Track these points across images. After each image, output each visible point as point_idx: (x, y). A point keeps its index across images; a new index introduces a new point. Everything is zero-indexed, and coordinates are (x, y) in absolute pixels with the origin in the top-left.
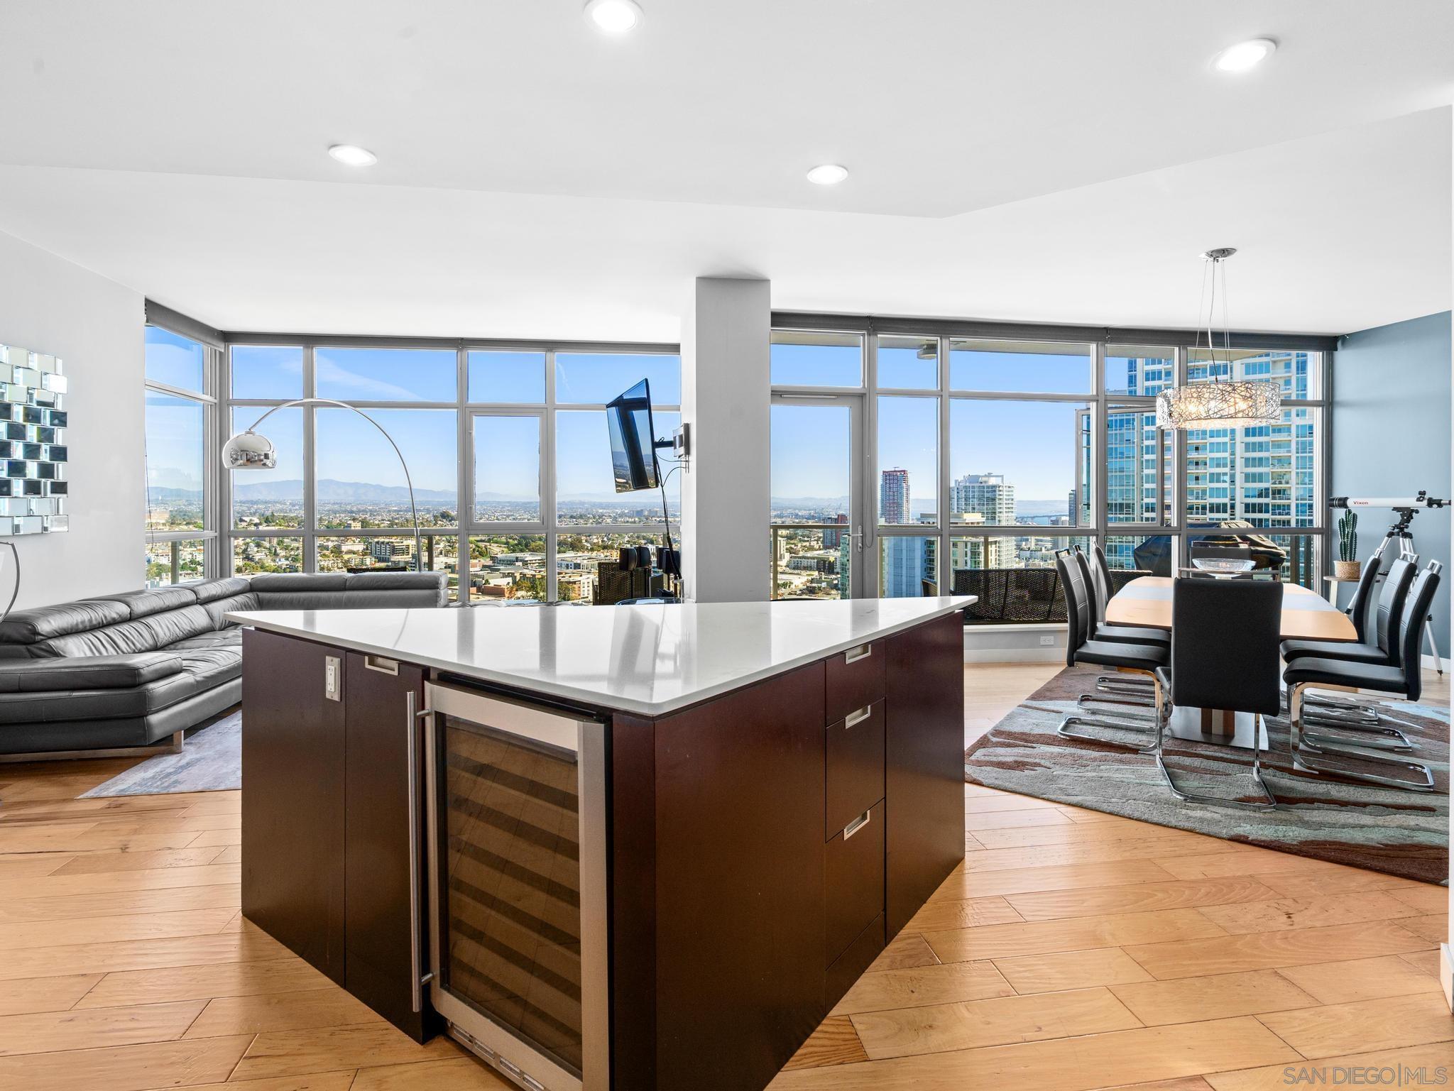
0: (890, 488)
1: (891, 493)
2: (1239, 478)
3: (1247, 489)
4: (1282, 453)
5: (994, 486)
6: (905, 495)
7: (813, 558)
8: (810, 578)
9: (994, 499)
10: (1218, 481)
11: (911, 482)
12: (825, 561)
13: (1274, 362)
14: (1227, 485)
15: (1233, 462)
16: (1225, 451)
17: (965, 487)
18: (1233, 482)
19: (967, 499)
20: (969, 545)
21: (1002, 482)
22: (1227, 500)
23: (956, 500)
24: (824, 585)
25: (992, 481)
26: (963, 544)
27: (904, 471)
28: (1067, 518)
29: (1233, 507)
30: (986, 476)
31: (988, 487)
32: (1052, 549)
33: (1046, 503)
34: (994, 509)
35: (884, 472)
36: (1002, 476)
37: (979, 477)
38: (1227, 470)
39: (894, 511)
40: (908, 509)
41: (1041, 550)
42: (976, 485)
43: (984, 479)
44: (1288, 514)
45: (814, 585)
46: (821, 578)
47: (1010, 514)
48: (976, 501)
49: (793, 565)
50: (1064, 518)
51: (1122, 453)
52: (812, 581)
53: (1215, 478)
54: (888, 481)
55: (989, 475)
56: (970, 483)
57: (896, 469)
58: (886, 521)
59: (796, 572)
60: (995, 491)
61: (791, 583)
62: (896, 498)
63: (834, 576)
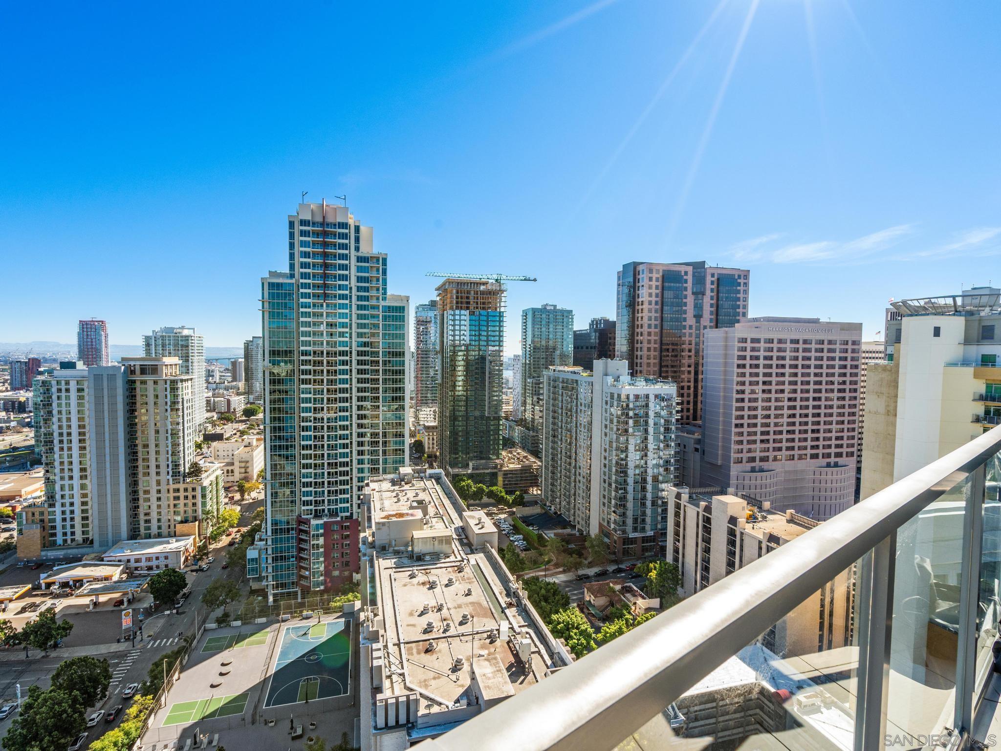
0: (87, 335)
1: (89, 340)
2: (354, 335)
3: (358, 342)
4: (375, 321)
5: (188, 336)
6: (103, 341)
9: (187, 346)
10: (343, 337)
11: (109, 331)
13: (371, 267)
14: (348, 339)
15: (351, 325)
16: (347, 318)
17: (162, 336)
18: (351, 337)
19: (163, 345)
20: (168, 382)
21: (194, 333)
22: (348, 349)
23: (153, 346)
24: (13, 424)
25: (186, 332)
26: (163, 382)
27: (102, 322)
28: (243, 360)
29: (351, 353)
30: (179, 328)
31: (182, 337)
32: (232, 381)
33: (226, 349)
34: (188, 353)
35: (80, 321)
36: (193, 329)
37: (174, 328)
38: (348, 330)
39: (92, 355)
40: (107, 353)
41: (224, 383)
42: (171, 335)
43: (178, 330)
44: (378, 357)
46: (9, 418)
47: (201, 357)
48: (172, 347)
50: (240, 360)
51: (286, 316)
53: (342, 335)
54: (85, 330)
55: (183, 328)
56: (166, 333)
57: (94, 320)
58: (84, 364)
60: (188, 340)
62: (94, 343)
63: (25, 415)
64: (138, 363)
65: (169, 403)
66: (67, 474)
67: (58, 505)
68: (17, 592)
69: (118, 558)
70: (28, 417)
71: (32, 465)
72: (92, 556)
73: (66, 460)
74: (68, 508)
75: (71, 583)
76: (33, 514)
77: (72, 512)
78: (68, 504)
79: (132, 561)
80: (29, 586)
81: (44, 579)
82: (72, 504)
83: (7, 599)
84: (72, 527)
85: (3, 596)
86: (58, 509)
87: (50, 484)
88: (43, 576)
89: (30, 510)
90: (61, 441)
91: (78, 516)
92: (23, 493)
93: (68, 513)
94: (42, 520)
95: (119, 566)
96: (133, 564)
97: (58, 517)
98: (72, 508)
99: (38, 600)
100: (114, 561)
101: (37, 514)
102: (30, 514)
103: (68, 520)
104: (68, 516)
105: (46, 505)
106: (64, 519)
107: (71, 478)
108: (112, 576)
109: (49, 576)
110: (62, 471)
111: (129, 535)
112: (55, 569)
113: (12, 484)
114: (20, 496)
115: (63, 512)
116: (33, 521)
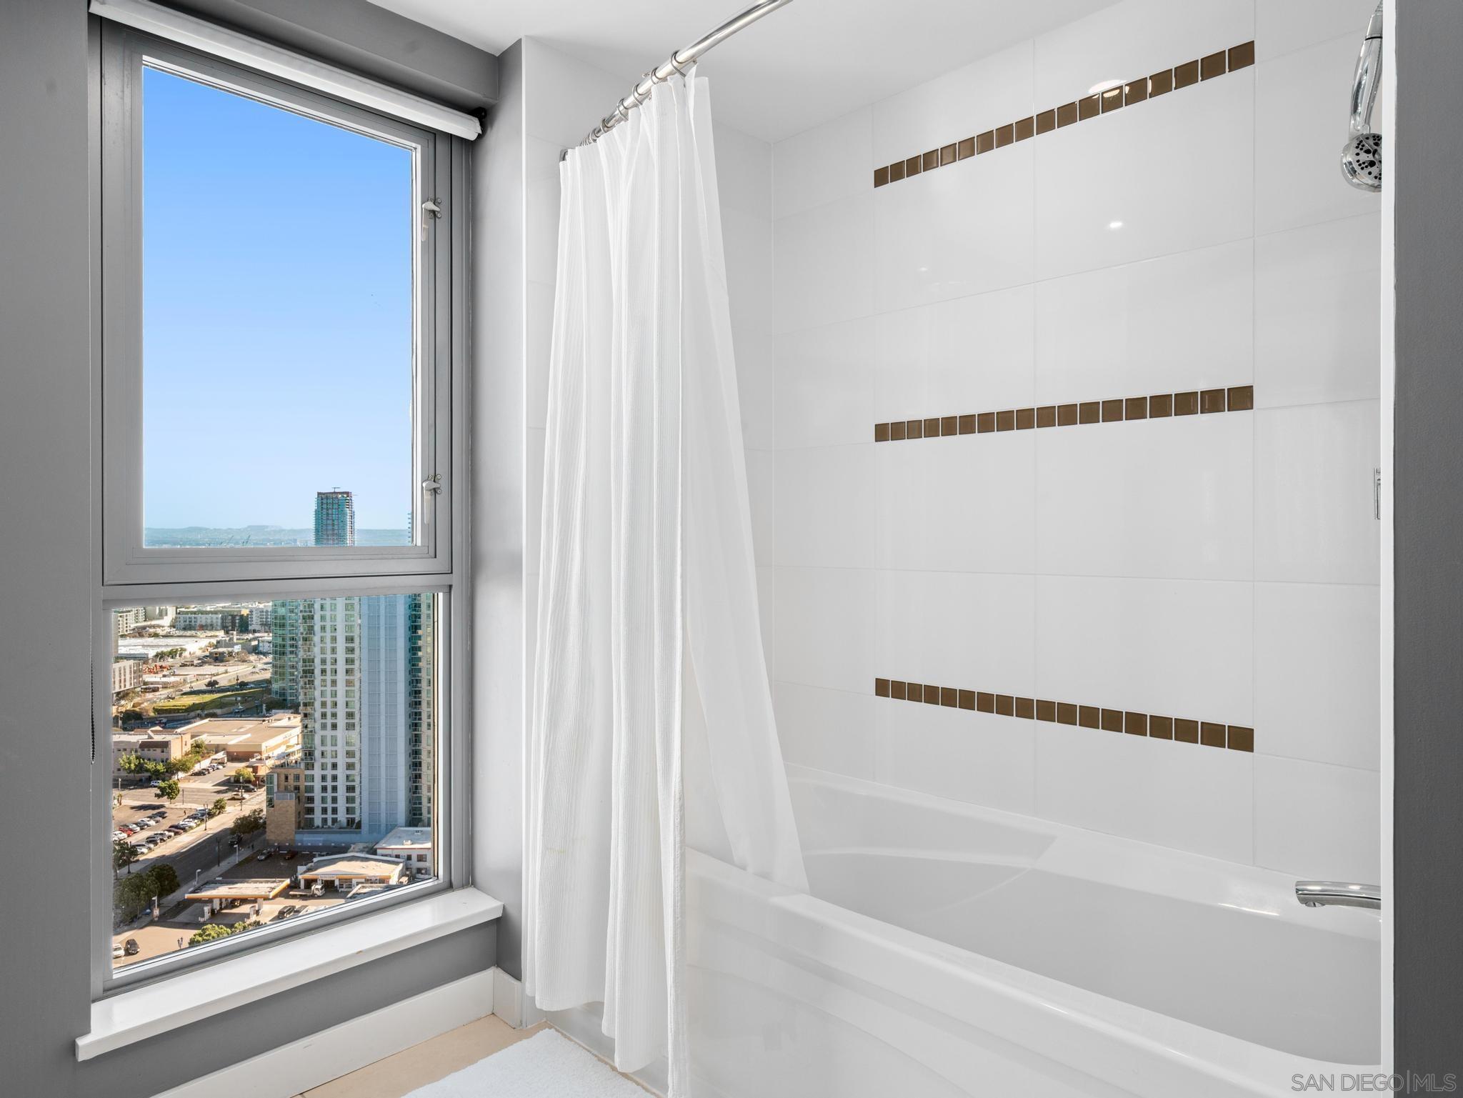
66: (329, 721)
67: (317, 766)
68: (273, 889)
69: (396, 853)
70: (255, 639)
71: (268, 710)
72: (361, 846)
73: (329, 700)
74: (329, 772)
75: (337, 883)
76: (287, 778)
77: (335, 778)
78: (329, 766)
79: (414, 858)
80: (287, 881)
81: (302, 874)
82: (334, 766)
83: (260, 897)
84: (334, 800)
85: (256, 893)
86: (317, 772)
87: (308, 733)
88: (301, 869)
89: (283, 771)
90: (323, 672)
91: (342, 784)
92: (263, 748)
93: (329, 778)
94: (297, 788)
95: (397, 863)
96: (415, 864)
97: (317, 785)
98: (334, 772)
99: (297, 903)
100: (390, 856)
101: (291, 778)
102: (283, 778)
103: (329, 789)
104: (329, 784)
105: (303, 766)
106: (324, 789)
107: (334, 726)
108: (389, 878)
109: (309, 870)
110: (324, 715)
111: (407, 818)
112: (315, 860)
113: (249, 735)
114: (260, 753)
115: (324, 778)
116: (286, 788)
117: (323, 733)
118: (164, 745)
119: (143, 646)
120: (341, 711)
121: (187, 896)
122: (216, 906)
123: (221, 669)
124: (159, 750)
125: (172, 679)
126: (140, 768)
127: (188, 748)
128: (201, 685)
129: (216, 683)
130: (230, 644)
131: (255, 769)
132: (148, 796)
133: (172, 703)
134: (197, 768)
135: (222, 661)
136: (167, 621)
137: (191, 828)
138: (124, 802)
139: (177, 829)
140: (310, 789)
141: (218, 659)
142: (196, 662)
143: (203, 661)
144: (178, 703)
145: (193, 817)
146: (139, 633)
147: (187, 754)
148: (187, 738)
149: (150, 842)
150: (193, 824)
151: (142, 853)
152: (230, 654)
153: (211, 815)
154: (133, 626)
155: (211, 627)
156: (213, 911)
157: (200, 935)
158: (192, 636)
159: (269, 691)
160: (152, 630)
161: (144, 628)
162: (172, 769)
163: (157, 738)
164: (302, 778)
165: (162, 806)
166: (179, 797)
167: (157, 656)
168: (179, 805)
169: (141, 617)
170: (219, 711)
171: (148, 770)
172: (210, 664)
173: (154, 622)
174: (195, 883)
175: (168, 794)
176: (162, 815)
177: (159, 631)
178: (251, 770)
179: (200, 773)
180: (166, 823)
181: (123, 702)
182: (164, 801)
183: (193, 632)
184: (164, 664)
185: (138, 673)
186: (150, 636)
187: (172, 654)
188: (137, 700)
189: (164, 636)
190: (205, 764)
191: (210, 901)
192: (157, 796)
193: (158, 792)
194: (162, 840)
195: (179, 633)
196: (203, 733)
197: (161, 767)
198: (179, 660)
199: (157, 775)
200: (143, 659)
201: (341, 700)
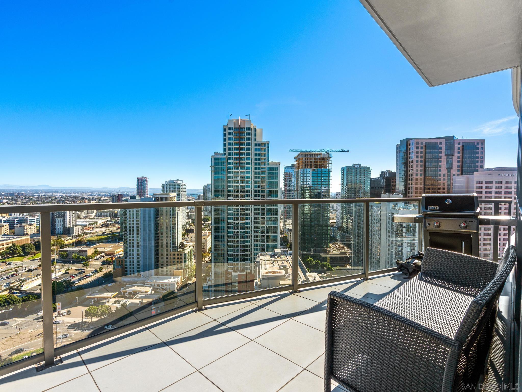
1: (141, 186)
2: (253, 182)
3: (255, 186)
4: (263, 175)
5: (180, 184)
6: (146, 187)
7: (107, 212)
8: (106, 220)
9: (180, 188)
11: (149, 182)
12: (113, 213)
13: (262, 148)
14: (250, 184)
15: (252, 177)
16: (250, 174)
17: (169, 184)
19: (170, 188)
21: (182, 182)
22: (250, 189)
23: (166, 188)
24: (112, 222)
25: (179, 182)
27: (146, 178)
28: (203, 195)
29: (252, 191)
30: (176, 180)
31: (177, 184)
33: (196, 190)
34: (180, 192)
35: (138, 178)
36: (182, 180)
37: (174, 180)
38: (250, 180)
39: (142, 193)
40: (148, 192)
42: (173, 183)
44: (265, 193)
45: (108, 223)
46: (111, 220)
47: (185, 194)
48: (173, 189)
49: (98, 215)
51: (222, 174)
52: (107, 221)
53: (247, 182)
54: (139, 182)
55: (178, 180)
56: (171, 182)
57: (143, 177)
58: (139, 196)
59: (99, 218)
60: (180, 186)
61: (97, 223)
62: (143, 188)
63: (117, 219)
64: (160, 196)
65: (172, 215)
66: (132, 245)
67: (128, 258)
68: (113, 295)
69: (150, 284)
70: (118, 220)
71: (119, 241)
72: (141, 282)
73: (132, 239)
74: (132, 260)
75: (132, 293)
76: (119, 261)
77: (133, 262)
78: (132, 258)
79: (156, 285)
80: (117, 292)
81: (122, 290)
82: (133, 258)
83: (109, 297)
84: (133, 268)
85: (107, 296)
86: (128, 260)
87: (125, 248)
88: (122, 289)
89: (118, 259)
90: (130, 230)
91: (135, 263)
92: (116, 252)
93: (132, 262)
94: (122, 264)
95: (151, 287)
96: (156, 287)
97: (128, 263)
98: (133, 260)
99: (120, 299)
100: (149, 285)
101: (121, 261)
102: (118, 261)
103: (132, 265)
104: (132, 263)
105: (124, 258)
106: (130, 265)
107: (133, 246)
108: (148, 291)
109: (125, 289)
110: (130, 243)
111: (154, 273)
112: (127, 286)
113: (112, 248)
114: (115, 254)
115: (130, 262)
116: (119, 265)
117: (130, 248)
118: (86, 251)
119: (86, 221)
120: (135, 242)
121: (87, 297)
122: (96, 299)
123: (107, 228)
124: (84, 253)
125: (93, 231)
126: (78, 258)
127: (93, 252)
128: (101, 233)
129: (105, 232)
130: (111, 221)
131: (112, 258)
132: (80, 266)
133: (92, 238)
134: (96, 258)
135: (108, 226)
136: (94, 214)
137: (92, 276)
138: (73, 268)
139: (88, 276)
140: (127, 265)
141: (107, 225)
142: (101, 226)
143: (103, 226)
144: (94, 238)
145: (92, 273)
146: (85, 218)
147: (92, 254)
148: (93, 249)
149: (79, 280)
150: (92, 275)
151: (76, 283)
152: (111, 224)
153: (98, 272)
154: (84, 216)
155: (106, 216)
156: (95, 301)
157: (88, 309)
158: (100, 219)
159: (119, 235)
160: (89, 217)
161: (87, 216)
162: (88, 258)
163: (84, 249)
164: (124, 261)
165: (84, 269)
166: (89, 267)
167: (89, 224)
168: (89, 269)
169: (86, 213)
170: (104, 241)
171: (80, 259)
172: (104, 227)
173: (90, 215)
174: (90, 293)
175: (86, 266)
176: (84, 272)
177: (91, 217)
178: (111, 259)
179: (96, 259)
180: (84, 274)
181: (78, 238)
182: (85, 268)
183: (101, 218)
184: (91, 227)
185: (82, 229)
186: (88, 219)
187: (94, 224)
188: (82, 237)
189: (92, 219)
190: (98, 256)
191: (94, 298)
192: (82, 266)
193: (83, 265)
194: (82, 280)
195: (97, 218)
196: (98, 247)
197: (84, 258)
198: (96, 226)
199: (83, 260)
200: (85, 225)
201: (135, 238)
